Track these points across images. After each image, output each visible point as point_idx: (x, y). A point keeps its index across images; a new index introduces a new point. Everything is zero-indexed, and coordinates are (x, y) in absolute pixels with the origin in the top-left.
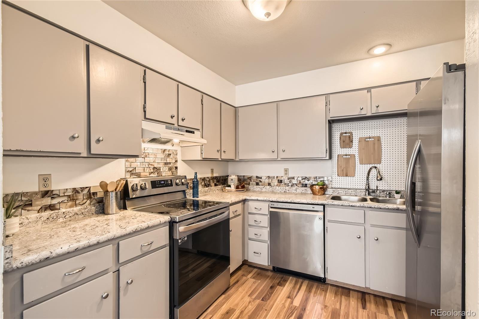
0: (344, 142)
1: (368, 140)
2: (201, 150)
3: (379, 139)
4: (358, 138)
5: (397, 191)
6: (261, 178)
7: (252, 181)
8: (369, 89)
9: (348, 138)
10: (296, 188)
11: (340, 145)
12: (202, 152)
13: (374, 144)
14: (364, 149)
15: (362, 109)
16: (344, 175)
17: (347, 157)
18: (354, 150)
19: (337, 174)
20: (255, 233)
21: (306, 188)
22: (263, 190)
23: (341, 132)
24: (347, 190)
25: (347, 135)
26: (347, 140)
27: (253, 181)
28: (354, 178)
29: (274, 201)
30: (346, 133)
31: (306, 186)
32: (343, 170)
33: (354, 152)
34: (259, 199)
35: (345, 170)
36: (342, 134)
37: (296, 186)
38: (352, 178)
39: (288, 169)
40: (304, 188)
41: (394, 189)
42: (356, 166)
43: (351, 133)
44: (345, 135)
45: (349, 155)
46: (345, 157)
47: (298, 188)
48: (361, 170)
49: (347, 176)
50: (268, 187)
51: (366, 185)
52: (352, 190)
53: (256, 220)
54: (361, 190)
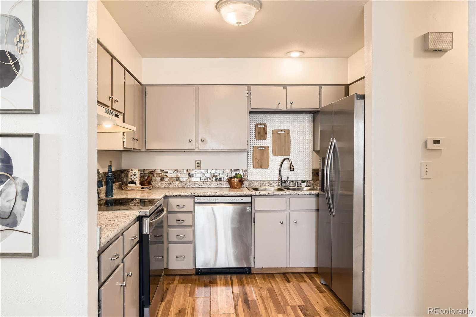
0: (259, 133)
1: (280, 132)
3: (288, 132)
4: (272, 131)
5: (302, 180)
6: (167, 172)
7: (155, 176)
8: (285, 86)
9: (262, 129)
10: (210, 182)
11: (256, 136)
12: (124, 141)
13: (285, 137)
14: (277, 141)
16: (260, 167)
17: (262, 148)
18: (268, 142)
19: (252, 166)
20: (177, 235)
21: (221, 182)
22: (170, 187)
23: (256, 123)
24: (261, 182)
25: (262, 126)
26: (262, 133)
27: (157, 176)
28: (268, 170)
30: (261, 124)
31: (220, 179)
32: (258, 162)
33: (268, 144)
35: (260, 161)
36: (257, 125)
37: (210, 180)
38: (266, 170)
39: (200, 161)
40: (219, 182)
41: (300, 179)
42: (270, 158)
43: (265, 125)
44: (260, 126)
45: (263, 147)
46: (260, 148)
47: (212, 182)
48: (274, 161)
49: (261, 167)
50: (177, 182)
51: (279, 176)
52: (266, 182)
54: (274, 182)
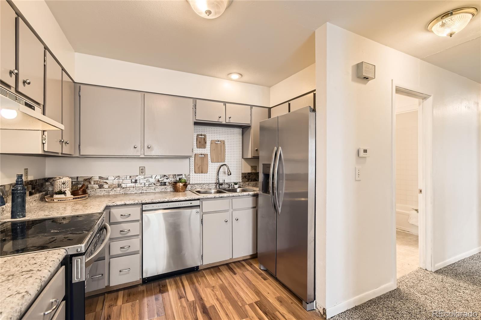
0: (200, 142)
1: (217, 142)
2: (43, 139)
3: (223, 142)
4: (210, 141)
5: (235, 183)
6: (107, 179)
7: (92, 183)
8: (225, 103)
9: (203, 139)
10: (154, 187)
11: (197, 145)
12: (44, 142)
13: (221, 146)
14: (214, 150)
15: (220, 117)
16: (200, 172)
17: (202, 156)
18: (207, 150)
19: (194, 171)
20: (121, 247)
21: (165, 186)
22: (110, 194)
23: (197, 134)
24: (202, 185)
25: (202, 137)
26: (203, 142)
27: (94, 184)
28: (207, 174)
29: (148, 203)
30: (201, 135)
31: (165, 184)
32: (199, 167)
33: (207, 152)
34: (128, 203)
35: (200, 167)
36: (198, 135)
37: (154, 185)
38: (205, 174)
39: (145, 167)
40: (163, 187)
41: (233, 182)
42: (209, 164)
43: (205, 136)
44: (200, 136)
45: (204, 154)
46: (200, 156)
47: (156, 187)
48: (213, 167)
49: (202, 172)
50: (119, 189)
51: (217, 179)
52: (206, 185)
53: (121, 230)
54: (212, 184)
